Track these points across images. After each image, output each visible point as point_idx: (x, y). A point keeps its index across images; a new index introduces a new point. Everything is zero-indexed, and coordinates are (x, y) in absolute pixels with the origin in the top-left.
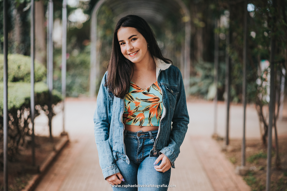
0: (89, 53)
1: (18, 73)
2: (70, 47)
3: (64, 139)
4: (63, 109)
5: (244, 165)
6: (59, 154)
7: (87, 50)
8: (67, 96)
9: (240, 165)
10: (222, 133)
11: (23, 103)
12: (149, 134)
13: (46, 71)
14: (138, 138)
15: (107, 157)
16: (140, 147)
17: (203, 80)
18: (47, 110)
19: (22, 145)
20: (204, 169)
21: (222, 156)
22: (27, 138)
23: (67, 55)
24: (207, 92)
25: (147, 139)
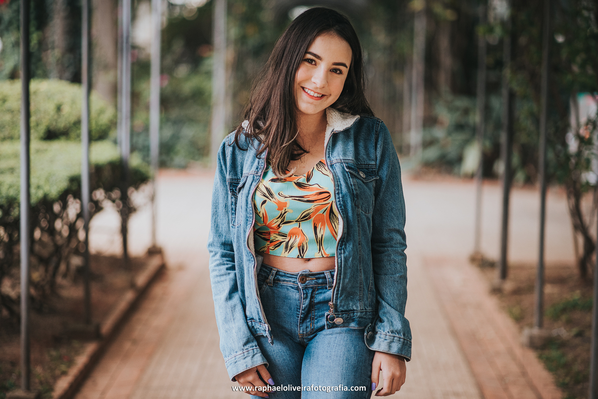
0: (209, 74)
1: (56, 121)
2: (169, 60)
3: (155, 262)
4: (153, 198)
5: (541, 325)
6: (143, 295)
7: (205, 66)
8: (163, 165)
9: (531, 326)
10: (492, 251)
11: (66, 187)
12: (325, 278)
13: (115, 116)
14: (300, 287)
15: (234, 331)
16: (305, 308)
17: (449, 133)
18: (118, 201)
19: (65, 276)
20: (454, 333)
21: (491, 304)
22: (76, 261)
23: (162, 79)
24: (460, 159)
25: (322, 288)
